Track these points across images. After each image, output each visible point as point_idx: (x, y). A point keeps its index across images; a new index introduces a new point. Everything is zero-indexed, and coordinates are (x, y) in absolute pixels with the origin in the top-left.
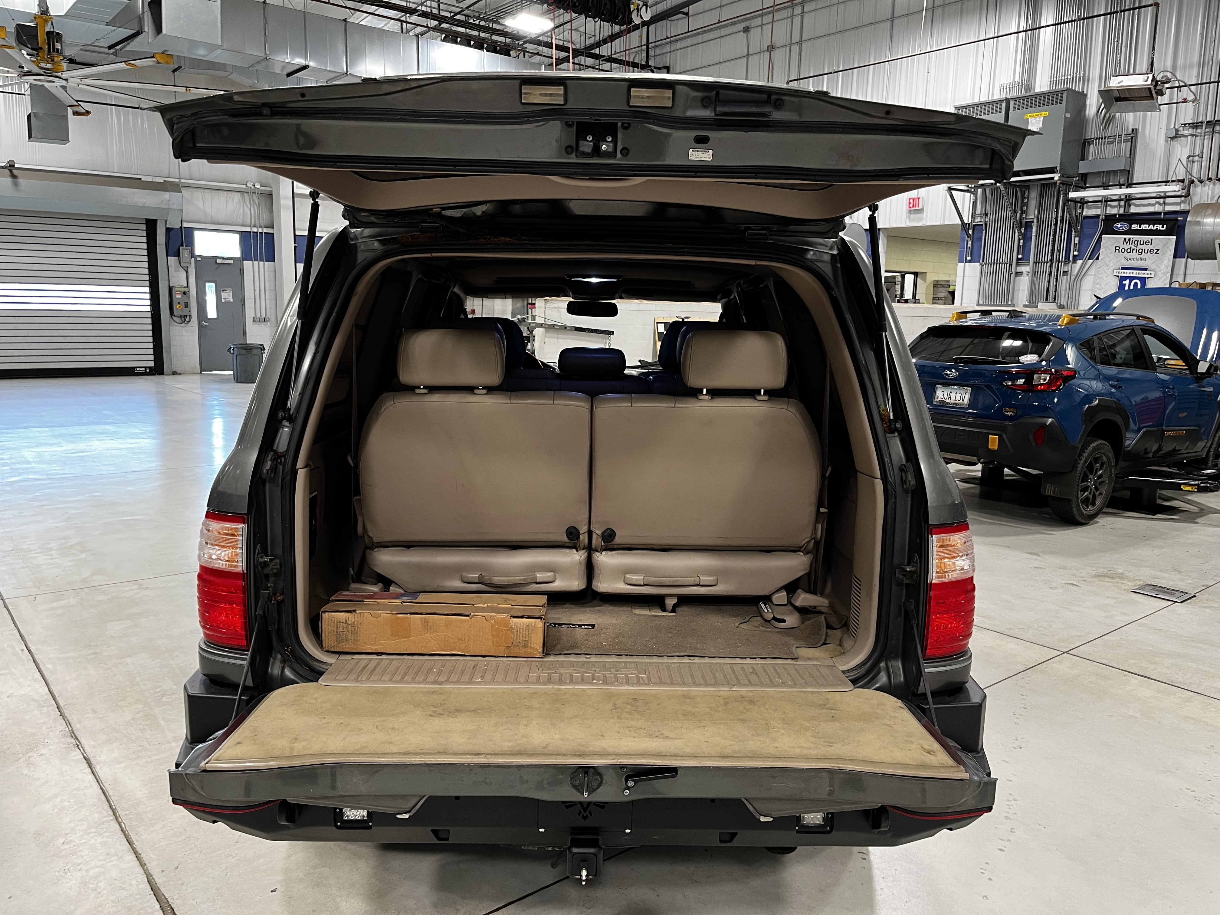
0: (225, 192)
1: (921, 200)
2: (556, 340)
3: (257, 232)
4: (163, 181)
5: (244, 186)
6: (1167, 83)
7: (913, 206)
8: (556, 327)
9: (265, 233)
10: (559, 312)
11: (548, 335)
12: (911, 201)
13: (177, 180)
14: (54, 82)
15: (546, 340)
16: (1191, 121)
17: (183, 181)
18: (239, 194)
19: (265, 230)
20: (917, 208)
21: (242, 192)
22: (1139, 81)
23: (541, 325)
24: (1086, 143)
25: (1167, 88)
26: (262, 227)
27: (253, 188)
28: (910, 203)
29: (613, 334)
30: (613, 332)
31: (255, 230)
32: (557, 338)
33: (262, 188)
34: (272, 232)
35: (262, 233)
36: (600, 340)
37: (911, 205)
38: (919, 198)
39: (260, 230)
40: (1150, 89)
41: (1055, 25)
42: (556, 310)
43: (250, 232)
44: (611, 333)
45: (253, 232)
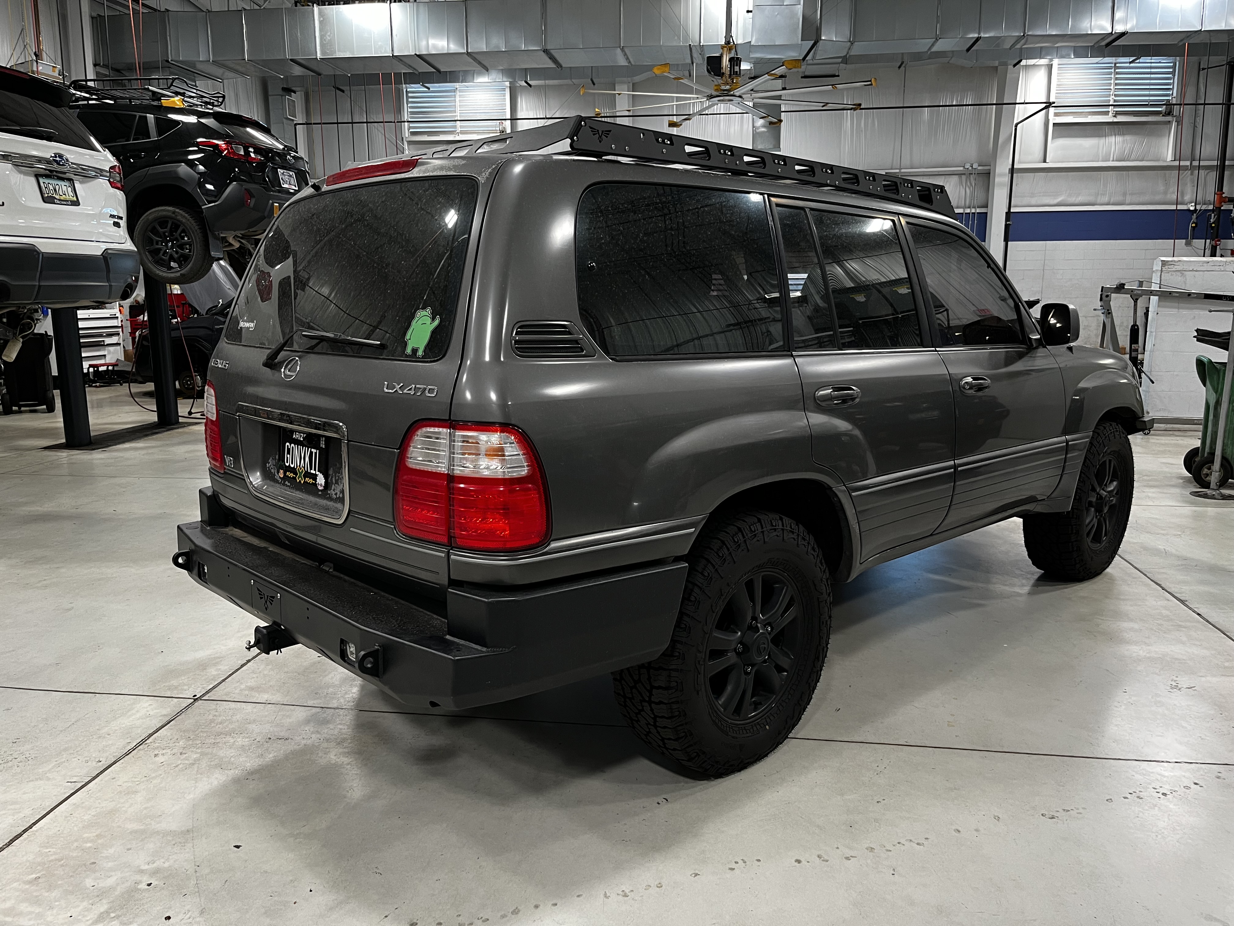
0: (943, 177)
3: (969, 213)
4: (884, 174)
5: (962, 168)
9: (978, 213)
13: (898, 171)
14: (732, 100)
17: (903, 171)
18: (957, 176)
19: (978, 210)
21: (960, 174)
26: (975, 208)
27: (970, 168)
31: (968, 211)
33: (980, 168)
34: (986, 211)
35: (974, 213)
39: (973, 211)
42: (1179, 273)
43: (963, 214)
45: (966, 213)
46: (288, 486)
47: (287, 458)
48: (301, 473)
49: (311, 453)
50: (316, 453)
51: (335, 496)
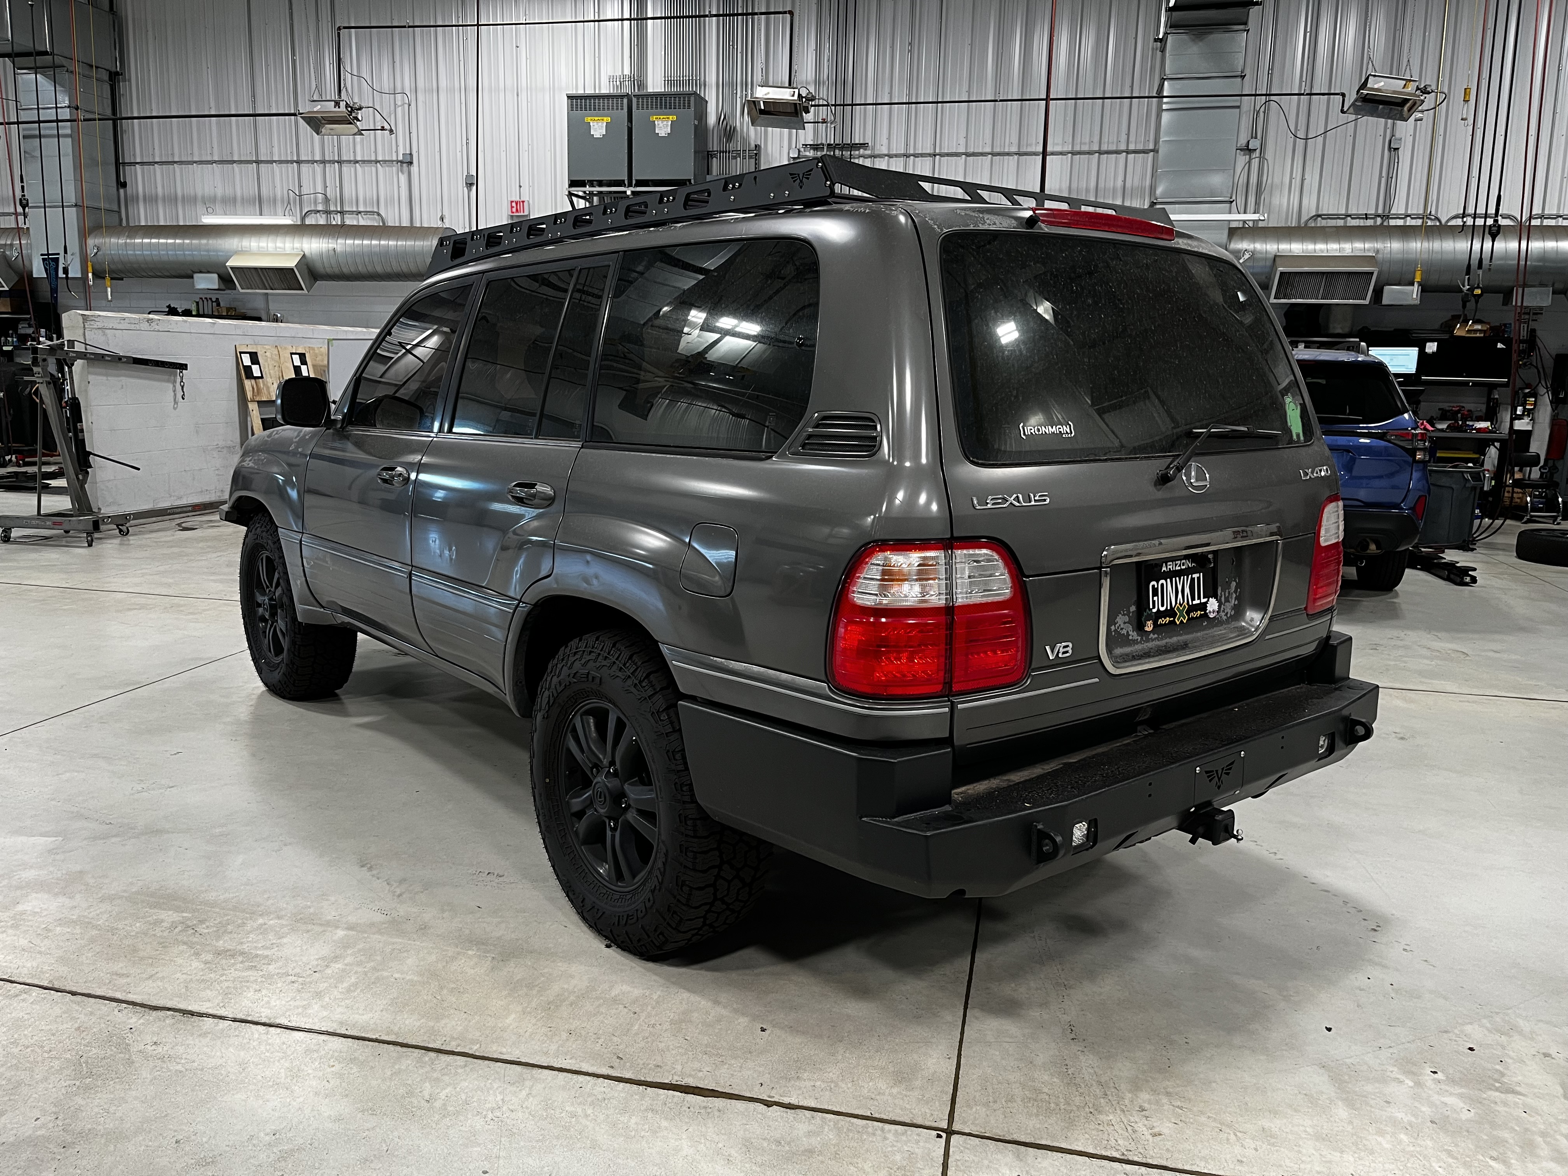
1: (526, 204)
2: (105, 378)
6: (812, 100)
7: (517, 210)
8: (107, 358)
10: (105, 334)
11: (91, 370)
12: (514, 204)
15: (91, 378)
16: (812, 143)
20: (522, 214)
22: (785, 95)
23: (82, 355)
24: (710, 155)
25: (812, 106)
28: (512, 207)
29: (186, 369)
30: (186, 365)
32: (107, 375)
36: (166, 377)
37: (514, 210)
38: (523, 202)
40: (795, 104)
41: (665, 18)
42: (100, 331)
44: (183, 367)
46: (1155, 639)
47: (1154, 602)
48: (1181, 612)
49: (1193, 579)
50: (1199, 578)
51: (1224, 618)
